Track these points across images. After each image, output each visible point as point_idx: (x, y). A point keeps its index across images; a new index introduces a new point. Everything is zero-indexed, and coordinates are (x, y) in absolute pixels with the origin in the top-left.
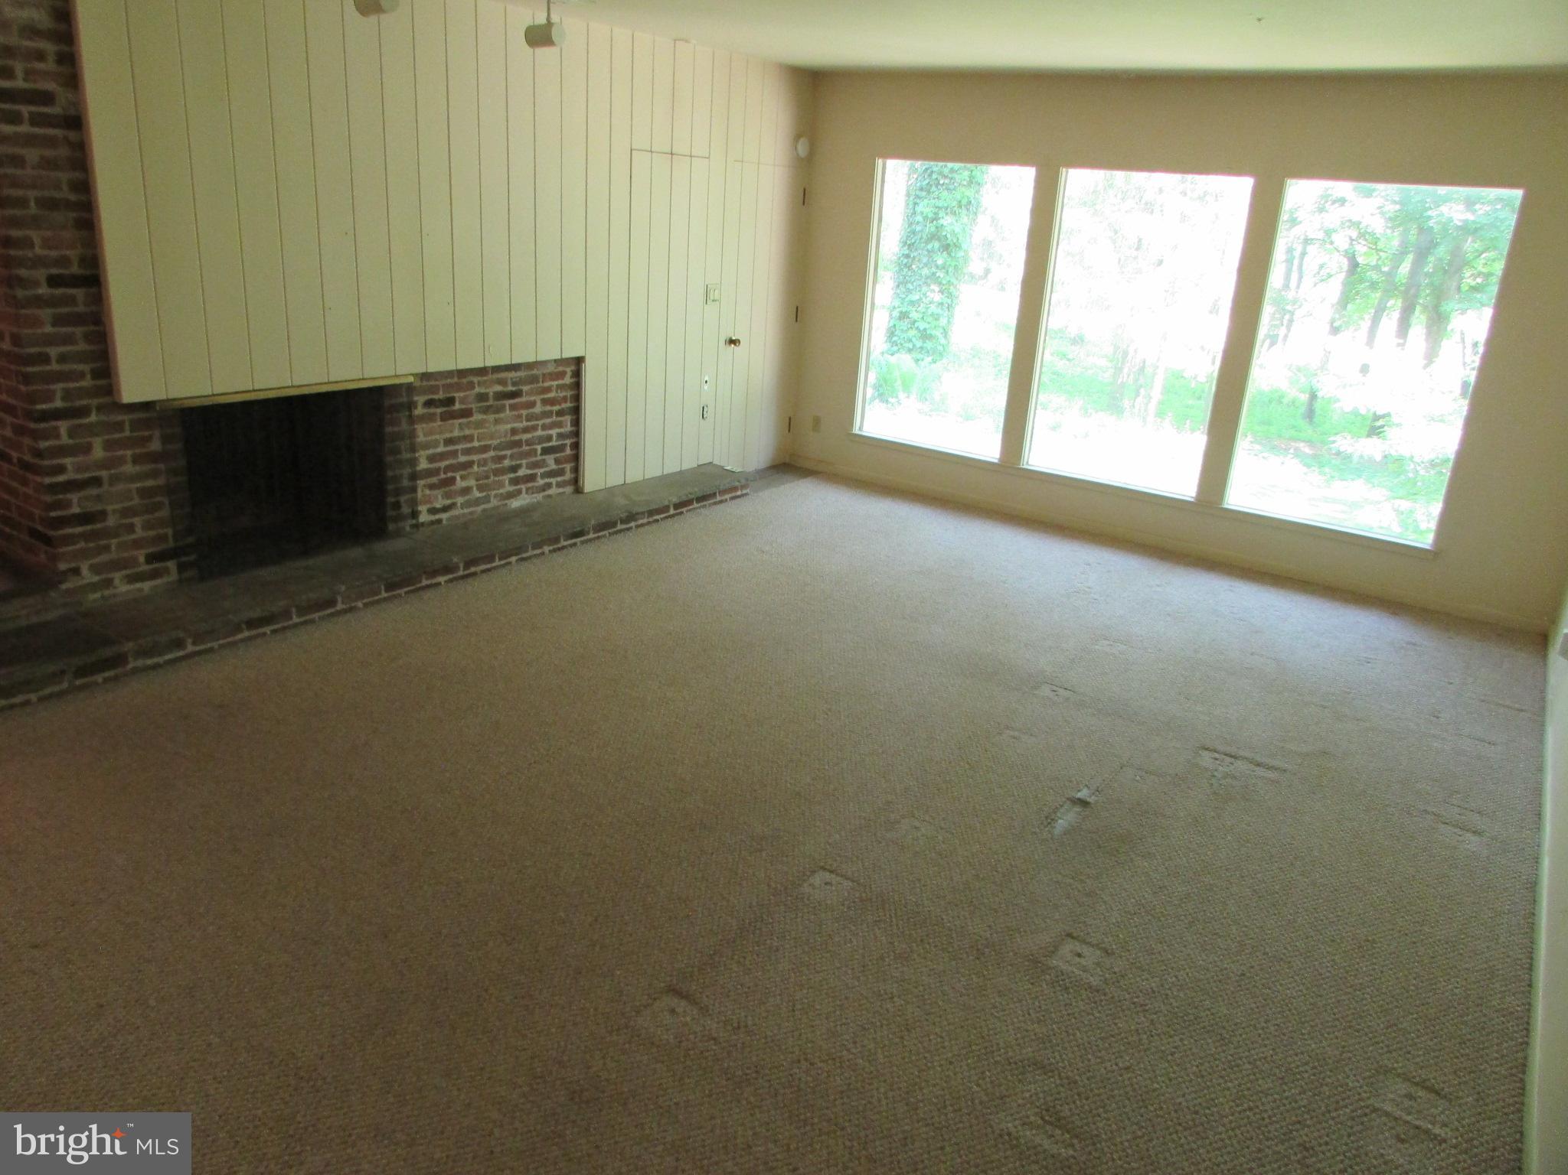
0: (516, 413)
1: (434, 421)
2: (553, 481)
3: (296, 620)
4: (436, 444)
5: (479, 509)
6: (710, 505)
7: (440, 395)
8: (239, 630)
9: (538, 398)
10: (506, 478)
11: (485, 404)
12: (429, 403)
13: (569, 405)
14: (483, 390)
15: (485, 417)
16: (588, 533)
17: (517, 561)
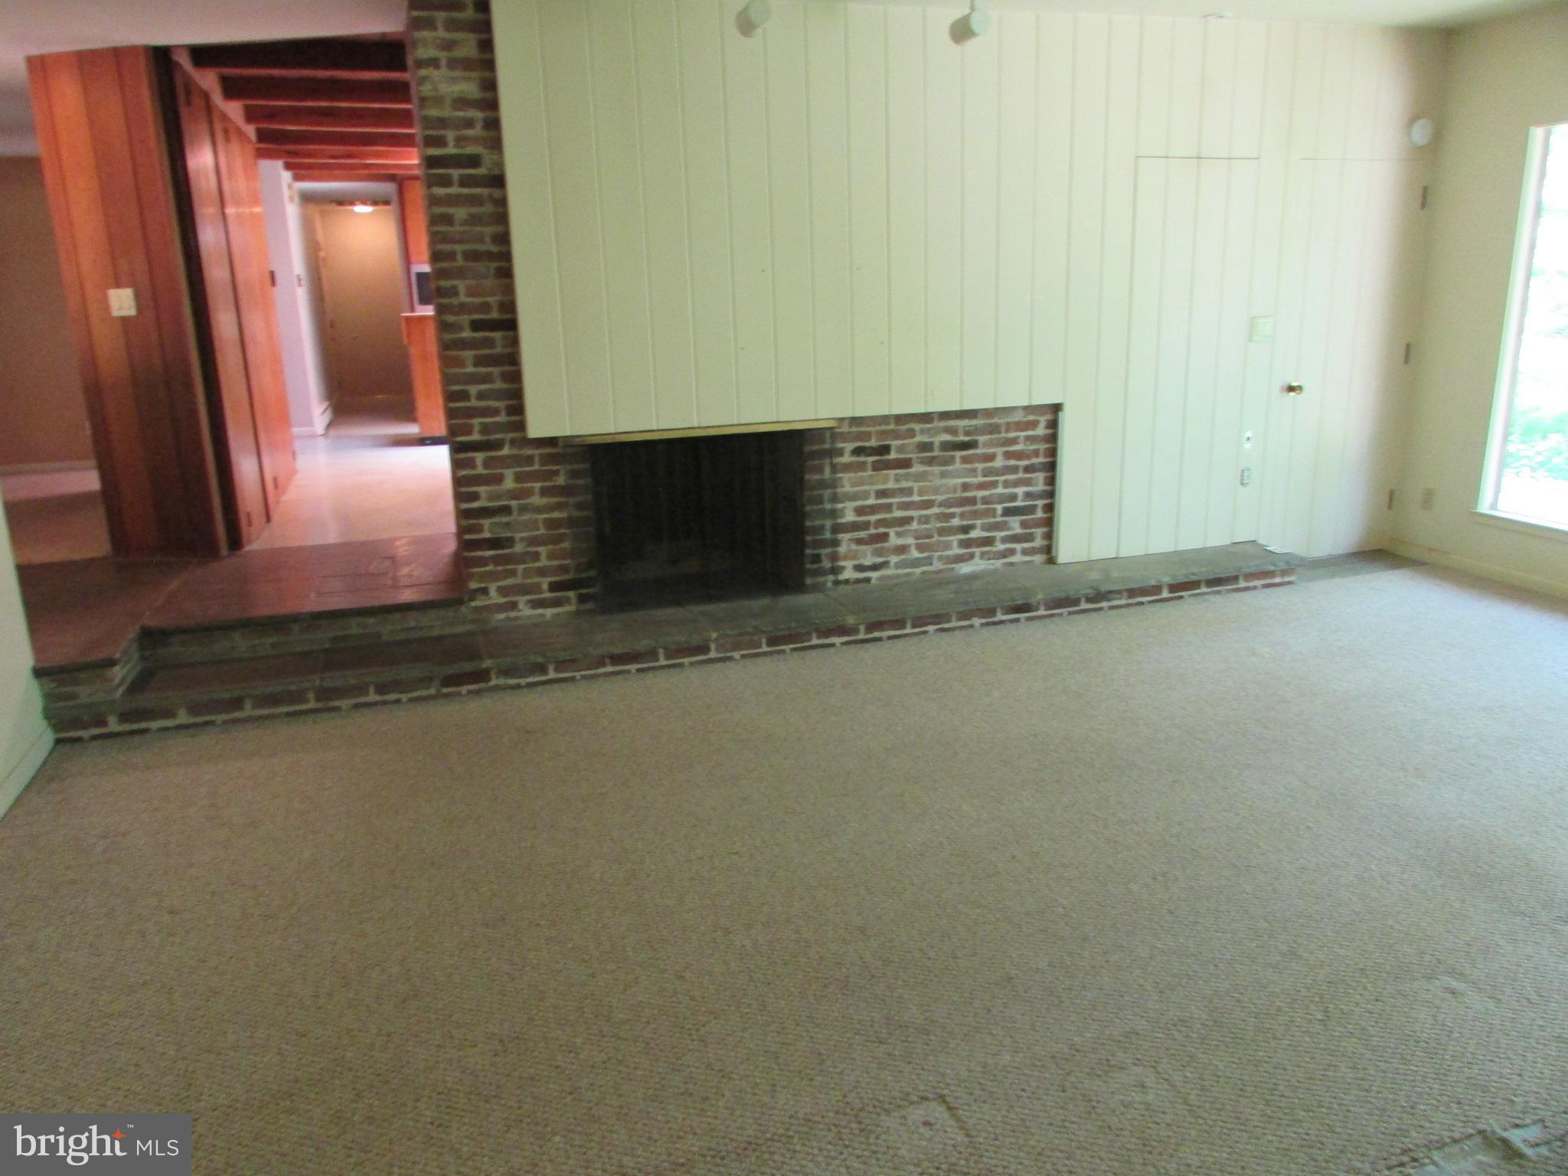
0: (969, 466)
1: (865, 470)
2: (1018, 547)
3: (663, 662)
4: (865, 495)
5: (918, 571)
6: (1228, 591)
7: (873, 443)
8: (602, 664)
9: (999, 451)
10: (954, 539)
11: (928, 454)
12: (857, 451)
13: (1041, 459)
14: (925, 439)
15: (928, 468)
16: (1037, 609)
17: (937, 630)
